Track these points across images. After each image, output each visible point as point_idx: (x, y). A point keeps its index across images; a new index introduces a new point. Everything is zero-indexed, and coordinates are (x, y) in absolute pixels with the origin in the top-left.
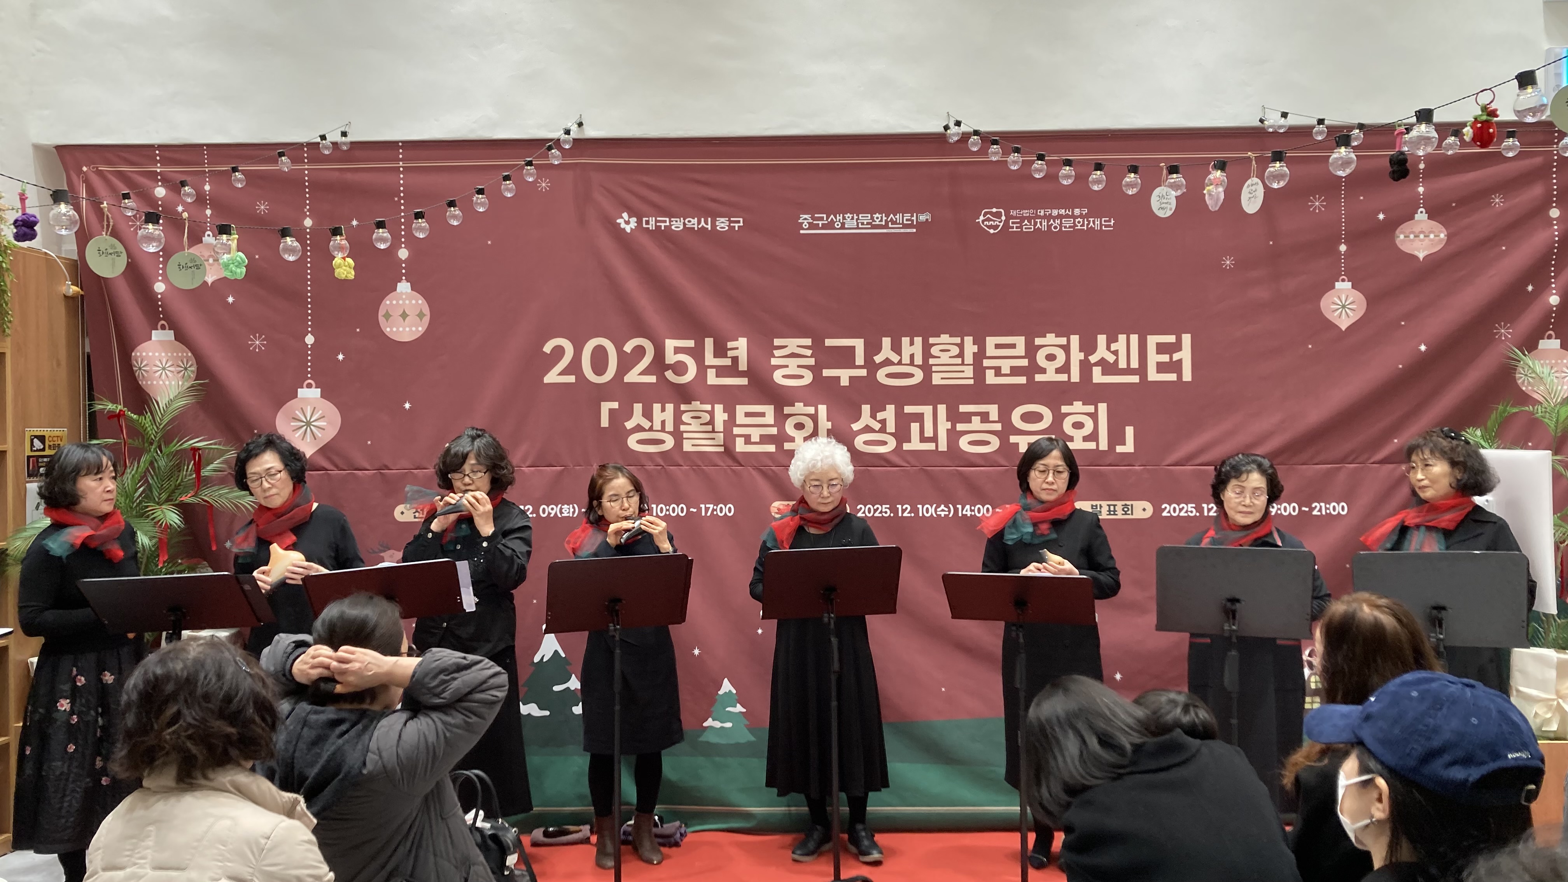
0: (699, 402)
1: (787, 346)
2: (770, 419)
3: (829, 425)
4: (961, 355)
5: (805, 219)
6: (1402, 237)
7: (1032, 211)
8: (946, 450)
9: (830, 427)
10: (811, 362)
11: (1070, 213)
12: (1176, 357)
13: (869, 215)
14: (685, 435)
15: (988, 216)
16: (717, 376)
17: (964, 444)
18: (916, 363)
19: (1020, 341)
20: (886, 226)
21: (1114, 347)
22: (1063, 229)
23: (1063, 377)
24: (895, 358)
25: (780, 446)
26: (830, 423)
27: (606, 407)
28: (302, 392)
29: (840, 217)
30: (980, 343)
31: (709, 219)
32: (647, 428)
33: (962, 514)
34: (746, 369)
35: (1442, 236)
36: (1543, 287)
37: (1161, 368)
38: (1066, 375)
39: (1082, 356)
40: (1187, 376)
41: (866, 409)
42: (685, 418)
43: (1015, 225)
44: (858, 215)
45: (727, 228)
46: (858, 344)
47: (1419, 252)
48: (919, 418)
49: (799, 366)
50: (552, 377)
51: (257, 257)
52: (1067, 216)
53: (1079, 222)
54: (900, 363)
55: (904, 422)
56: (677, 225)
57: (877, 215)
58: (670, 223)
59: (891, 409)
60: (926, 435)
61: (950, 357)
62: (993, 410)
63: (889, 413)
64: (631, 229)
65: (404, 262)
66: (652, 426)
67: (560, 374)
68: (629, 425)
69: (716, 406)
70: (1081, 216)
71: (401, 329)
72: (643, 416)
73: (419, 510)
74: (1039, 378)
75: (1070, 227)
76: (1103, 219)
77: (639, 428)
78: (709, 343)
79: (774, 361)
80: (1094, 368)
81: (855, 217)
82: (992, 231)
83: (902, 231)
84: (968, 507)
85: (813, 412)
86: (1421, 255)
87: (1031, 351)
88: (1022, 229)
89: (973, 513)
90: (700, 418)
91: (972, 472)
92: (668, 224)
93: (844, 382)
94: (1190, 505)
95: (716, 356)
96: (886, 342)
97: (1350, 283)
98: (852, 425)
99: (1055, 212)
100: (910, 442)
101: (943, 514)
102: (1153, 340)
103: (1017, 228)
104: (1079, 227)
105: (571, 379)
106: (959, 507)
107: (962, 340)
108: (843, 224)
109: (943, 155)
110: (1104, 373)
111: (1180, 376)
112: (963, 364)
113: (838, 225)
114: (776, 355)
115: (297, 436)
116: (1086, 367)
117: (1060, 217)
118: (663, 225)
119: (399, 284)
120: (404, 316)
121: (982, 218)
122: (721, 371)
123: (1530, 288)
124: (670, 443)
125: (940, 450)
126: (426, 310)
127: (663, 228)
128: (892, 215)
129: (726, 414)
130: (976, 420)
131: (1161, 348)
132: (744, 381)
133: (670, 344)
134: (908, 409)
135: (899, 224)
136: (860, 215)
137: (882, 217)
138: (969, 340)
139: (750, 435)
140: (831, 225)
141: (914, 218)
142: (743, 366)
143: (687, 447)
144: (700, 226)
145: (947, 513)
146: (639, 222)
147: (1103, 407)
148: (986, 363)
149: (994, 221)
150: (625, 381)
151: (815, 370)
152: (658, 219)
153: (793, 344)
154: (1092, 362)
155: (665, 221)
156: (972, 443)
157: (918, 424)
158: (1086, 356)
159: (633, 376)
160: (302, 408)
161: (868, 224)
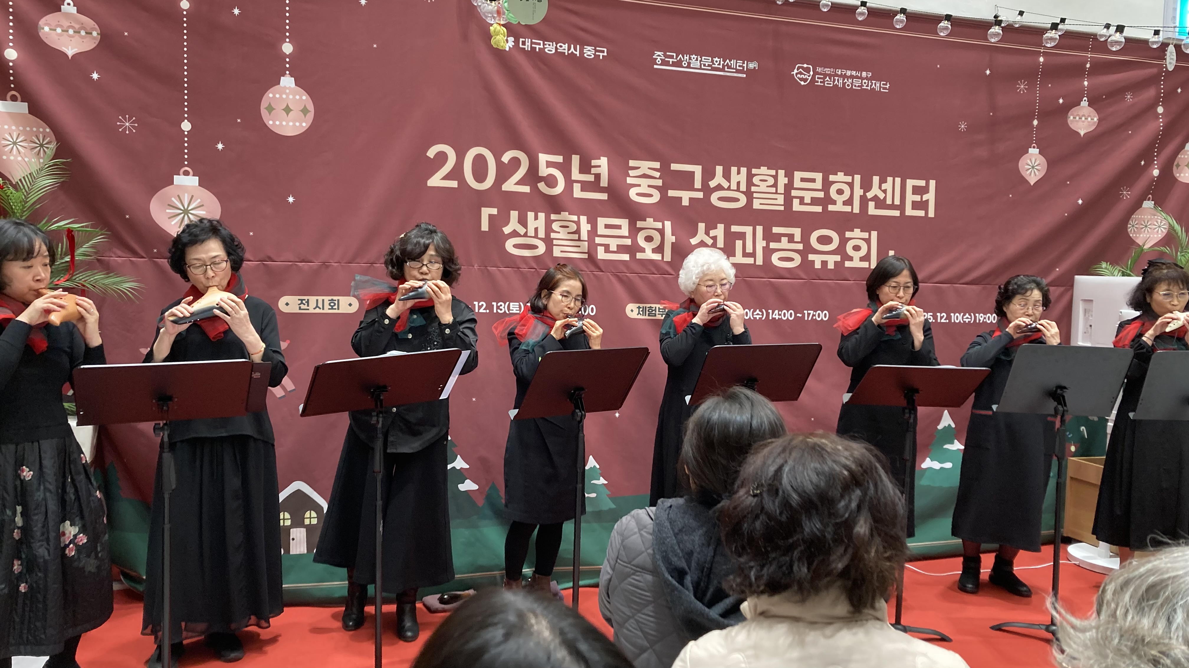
0: (567, 213)
1: (639, 168)
2: (625, 231)
3: (673, 239)
4: (775, 185)
5: (659, 56)
6: (1072, 118)
7: (832, 70)
8: (762, 264)
9: (674, 241)
10: (659, 183)
11: (859, 75)
12: (925, 197)
13: (710, 58)
14: (555, 242)
15: (801, 70)
16: (582, 190)
17: (775, 259)
18: (741, 190)
19: (819, 176)
20: (723, 70)
21: (884, 186)
22: (854, 88)
23: (848, 209)
24: (725, 184)
25: (633, 256)
26: (674, 237)
27: (486, 212)
28: (179, 180)
29: (687, 57)
30: (790, 176)
31: (578, 46)
32: (522, 234)
33: (772, 318)
34: (607, 186)
35: (1096, 119)
36: (1149, 164)
37: (916, 205)
38: (850, 207)
39: (861, 192)
40: (931, 214)
41: (702, 226)
42: (555, 226)
43: (819, 80)
44: (701, 57)
45: (593, 56)
46: (697, 170)
47: (1081, 130)
48: (742, 236)
49: (649, 186)
50: (436, 181)
51: (126, 34)
52: (857, 77)
53: (865, 83)
54: (729, 189)
55: (731, 238)
56: (550, 48)
57: (716, 59)
58: (543, 46)
59: (721, 227)
60: (747, 251)
61: (767, 186)
62: (797, 232)
63: (719, 231)
64: (509, 47)
65: (289, 56)
66: (526, 232)
67: (444, 178)
68: (507, 230)
69: (581, 217)
70: (867, 78)
71: (284, 123)
72: (518, 222)
73: (304, 302)
74: (831, 208)
75: (859, 86)
76: (882, 83)
77: (515, 234)
78: (576, 160)
79: (629, 180)
80: (870, 202)
81: (699, 59)
82: (802, 83)
83: (735, 75)
84: (776, 312)
85: (661, 227)
86: (1082, 133)
87: (827, 185)
88: (824, 84)
89: (780, 317)
90: (568, 227)
91: (780, 282)
92: (542, 46)
93: (685, 202)
94: (929, 314)
95: (582, 171)
96: (719, 169)
97: (1038, 150)
98: (691, 240)
99: (849, 73)
100: (735, 256)
101: (758, 317)
102: (910, 183)
103: (821, 82)
104: (865, 87)
105: (454, 184)
106: (770, 311)
107: (777, 173)
108: (689, 64)
109: (770, 13)
110: (876, 207)
111: (927, 213)
112: (776, 193)
113: (685, 64)
114: (631, 175)
115: (173, 223)
116: (864, 201)
117: (852, 77)
118: (537, 47)
119: (282, 78)
120: (288, 110)
121: (796, 71)
122: (586, 186)
123: (1143, 163)
124: (542, 249)
125: (757, 264)
126: (311, 107)
127: (537, 50)
128: (728, 61)
129: (589, 225)
130: (784, 240)
131: (916, 190)
132: (604, 196)
133: (543, 158)
134: (735, 228)
135: (733, 69)
136: (703, 58)
137: (720, 61)
138: (781, 173)
139: (609, 245)
140: (679, 64)
141: (745, 65)
142: (604, 183)
143: (557, 252)
144: (570, 52)
145: (761, 316)
146: (516, 42)
147: (874, 234)
148: (794, 193)
149: (805, 75)
150: (503, 189)
151: (663, 190)
152: (533, 41)
153: (646, 166)
154: (869, 198)
155: (539, 44)
156: (781, 259)
157: (741, 241)
158: (865, 193)
159: (510, 186)
160: (178, 196)
161: (709, 66)
